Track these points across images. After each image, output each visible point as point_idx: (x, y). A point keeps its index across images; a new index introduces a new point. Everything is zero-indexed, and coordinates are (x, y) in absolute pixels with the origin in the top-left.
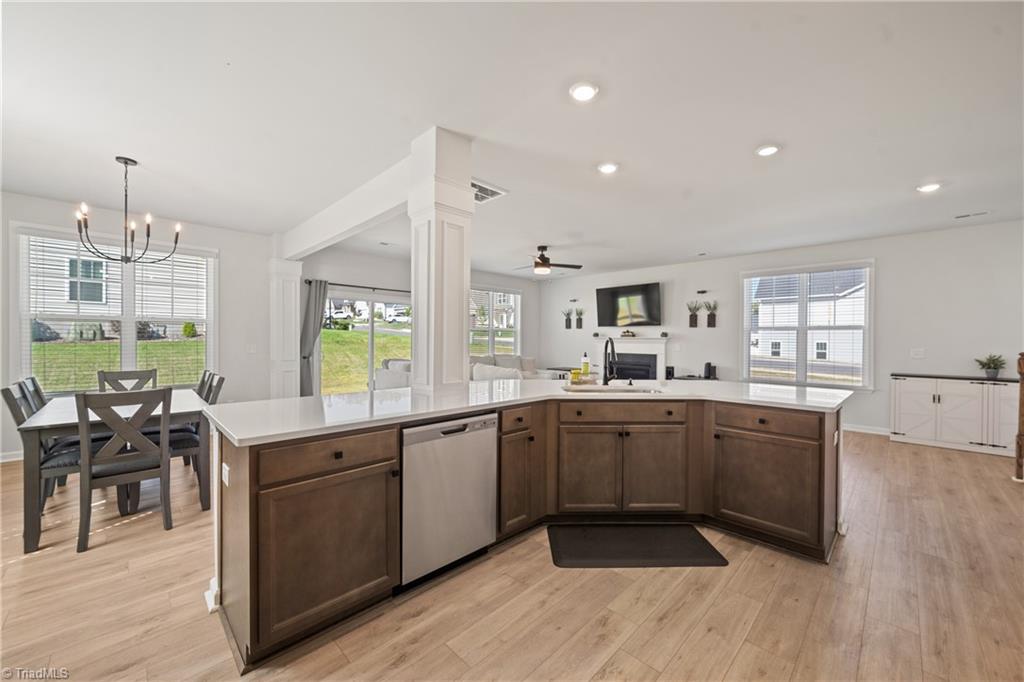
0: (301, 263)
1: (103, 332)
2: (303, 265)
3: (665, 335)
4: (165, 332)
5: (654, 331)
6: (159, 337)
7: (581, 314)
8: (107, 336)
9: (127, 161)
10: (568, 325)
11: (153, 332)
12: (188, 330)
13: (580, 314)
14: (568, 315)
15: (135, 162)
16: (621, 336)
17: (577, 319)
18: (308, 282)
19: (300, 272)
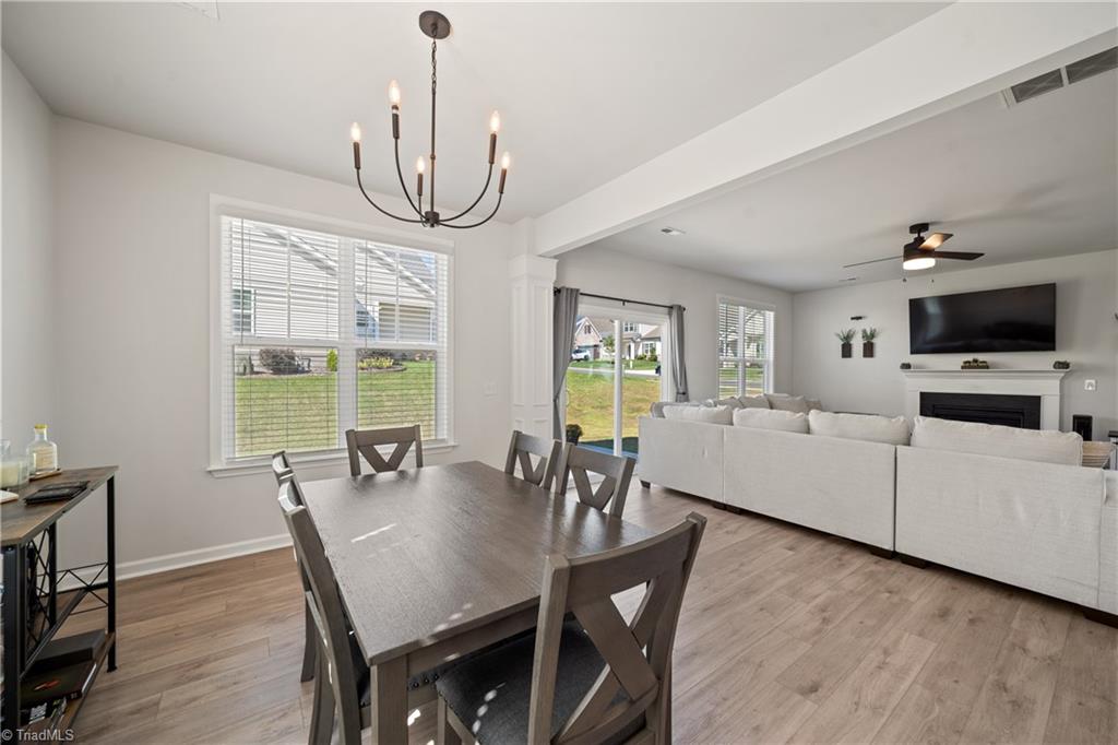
0: (556, 261)
1: (252, 366)
2: (558, 264)
3: (1063, 365)
4: (309, 366)
6: (303, 372)
7: (873, 336)
8: (256, 369)
10: (847, 351)
13: (869, 336)
14: (846, 339)
16: (963, 368)
17: (865, 345)
18: (556, 291)
19: (554, 276)
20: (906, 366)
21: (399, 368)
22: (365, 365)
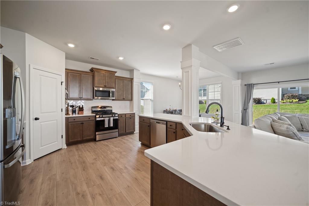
0: (240, 80)
4: (266, 102)
11: (262, 102)
12: (272, 101)
18: (246, 85)
19: (240, 83)
22: (284, 101)
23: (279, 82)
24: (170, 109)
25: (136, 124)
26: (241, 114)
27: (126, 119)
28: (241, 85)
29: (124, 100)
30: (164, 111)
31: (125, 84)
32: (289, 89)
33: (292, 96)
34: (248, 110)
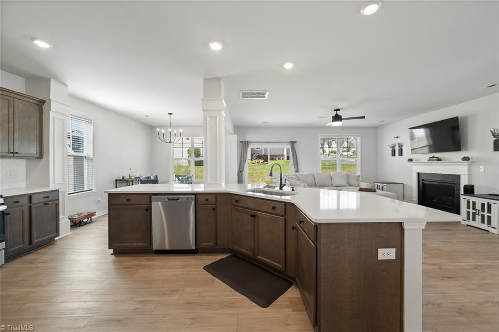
0: (237, 135)
3: (466, 159)
5: (457, 156)
7: (402, 146)
9: (170, 114)
10: (394, 154)
13: (400, 146)
14: (393, 147)
15: (172, 114)
16: (428, 160)
17: (399, 150)
18: (241, 142)
19: (236, 139)
20: (411, 160)
21: (265, 163)
22: (254, 162)
23: (269, 142)
24: (130, 176)
25: (60, 217)
26: (237, 177)
27: (30, 208)
28: (237, 141)
29: (14, 157)
30: (117, 180)
31: (16, 111)
32: (255, 149)
33: (259, 156)
34: (243, 172)
